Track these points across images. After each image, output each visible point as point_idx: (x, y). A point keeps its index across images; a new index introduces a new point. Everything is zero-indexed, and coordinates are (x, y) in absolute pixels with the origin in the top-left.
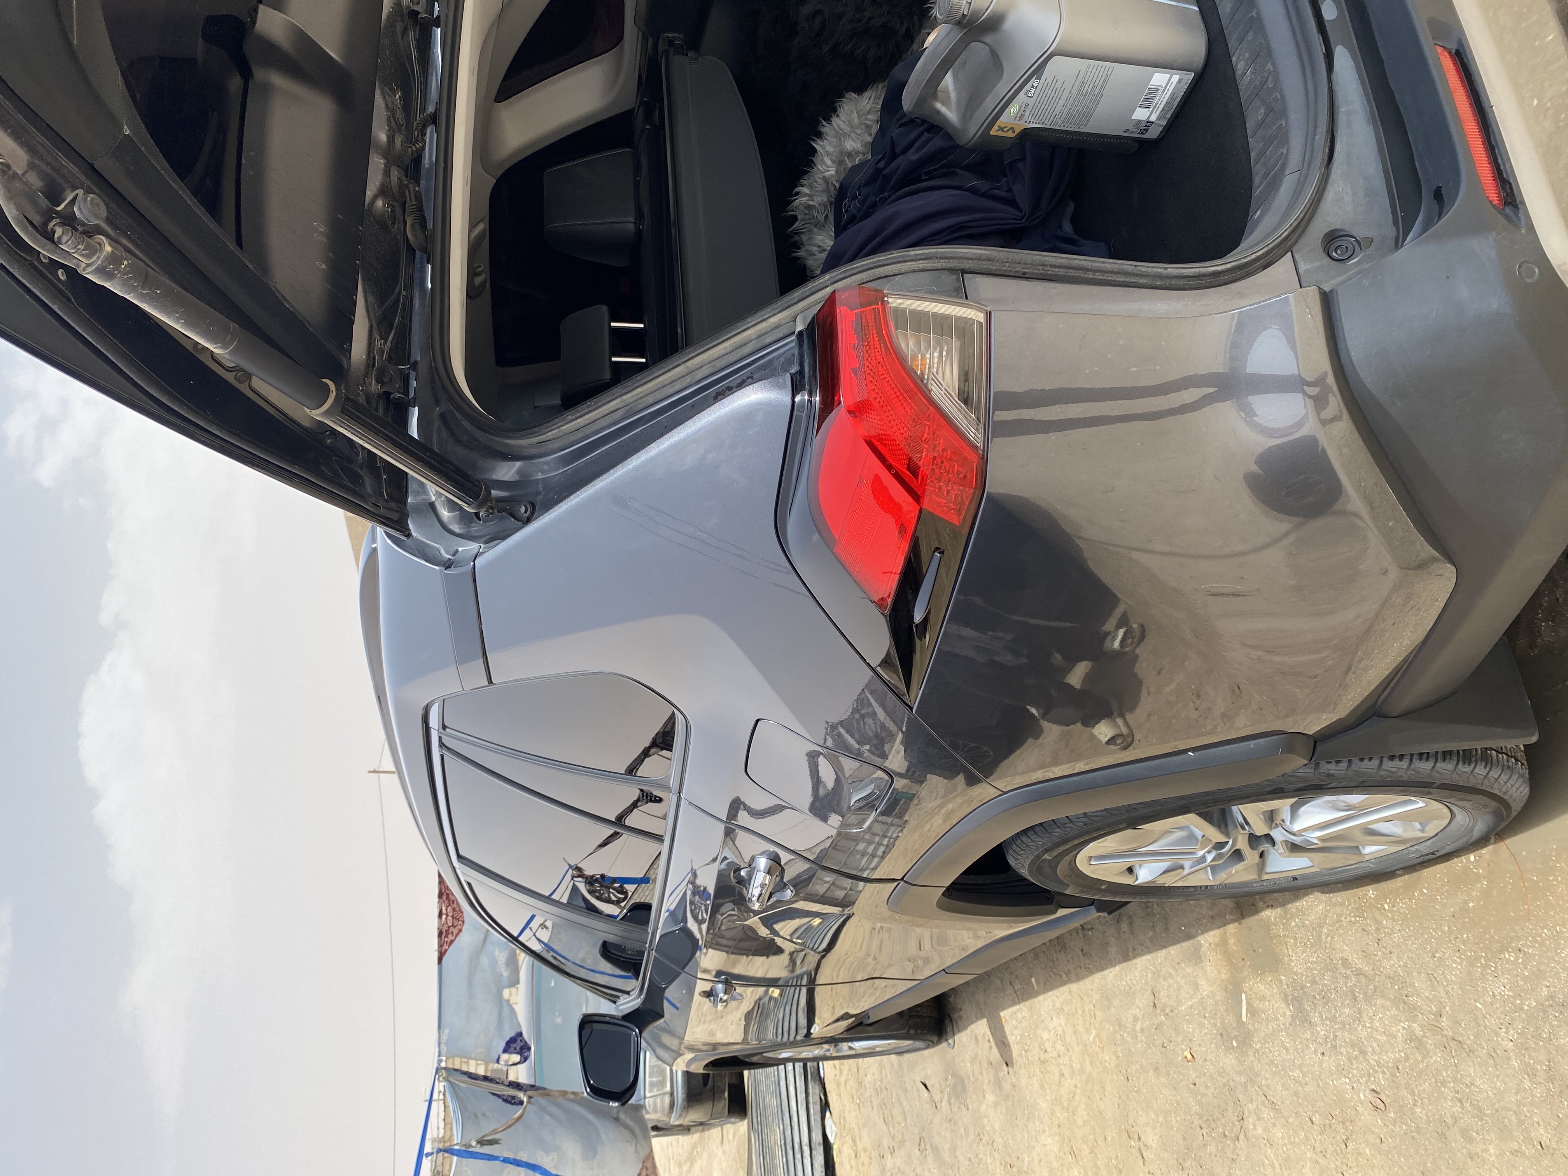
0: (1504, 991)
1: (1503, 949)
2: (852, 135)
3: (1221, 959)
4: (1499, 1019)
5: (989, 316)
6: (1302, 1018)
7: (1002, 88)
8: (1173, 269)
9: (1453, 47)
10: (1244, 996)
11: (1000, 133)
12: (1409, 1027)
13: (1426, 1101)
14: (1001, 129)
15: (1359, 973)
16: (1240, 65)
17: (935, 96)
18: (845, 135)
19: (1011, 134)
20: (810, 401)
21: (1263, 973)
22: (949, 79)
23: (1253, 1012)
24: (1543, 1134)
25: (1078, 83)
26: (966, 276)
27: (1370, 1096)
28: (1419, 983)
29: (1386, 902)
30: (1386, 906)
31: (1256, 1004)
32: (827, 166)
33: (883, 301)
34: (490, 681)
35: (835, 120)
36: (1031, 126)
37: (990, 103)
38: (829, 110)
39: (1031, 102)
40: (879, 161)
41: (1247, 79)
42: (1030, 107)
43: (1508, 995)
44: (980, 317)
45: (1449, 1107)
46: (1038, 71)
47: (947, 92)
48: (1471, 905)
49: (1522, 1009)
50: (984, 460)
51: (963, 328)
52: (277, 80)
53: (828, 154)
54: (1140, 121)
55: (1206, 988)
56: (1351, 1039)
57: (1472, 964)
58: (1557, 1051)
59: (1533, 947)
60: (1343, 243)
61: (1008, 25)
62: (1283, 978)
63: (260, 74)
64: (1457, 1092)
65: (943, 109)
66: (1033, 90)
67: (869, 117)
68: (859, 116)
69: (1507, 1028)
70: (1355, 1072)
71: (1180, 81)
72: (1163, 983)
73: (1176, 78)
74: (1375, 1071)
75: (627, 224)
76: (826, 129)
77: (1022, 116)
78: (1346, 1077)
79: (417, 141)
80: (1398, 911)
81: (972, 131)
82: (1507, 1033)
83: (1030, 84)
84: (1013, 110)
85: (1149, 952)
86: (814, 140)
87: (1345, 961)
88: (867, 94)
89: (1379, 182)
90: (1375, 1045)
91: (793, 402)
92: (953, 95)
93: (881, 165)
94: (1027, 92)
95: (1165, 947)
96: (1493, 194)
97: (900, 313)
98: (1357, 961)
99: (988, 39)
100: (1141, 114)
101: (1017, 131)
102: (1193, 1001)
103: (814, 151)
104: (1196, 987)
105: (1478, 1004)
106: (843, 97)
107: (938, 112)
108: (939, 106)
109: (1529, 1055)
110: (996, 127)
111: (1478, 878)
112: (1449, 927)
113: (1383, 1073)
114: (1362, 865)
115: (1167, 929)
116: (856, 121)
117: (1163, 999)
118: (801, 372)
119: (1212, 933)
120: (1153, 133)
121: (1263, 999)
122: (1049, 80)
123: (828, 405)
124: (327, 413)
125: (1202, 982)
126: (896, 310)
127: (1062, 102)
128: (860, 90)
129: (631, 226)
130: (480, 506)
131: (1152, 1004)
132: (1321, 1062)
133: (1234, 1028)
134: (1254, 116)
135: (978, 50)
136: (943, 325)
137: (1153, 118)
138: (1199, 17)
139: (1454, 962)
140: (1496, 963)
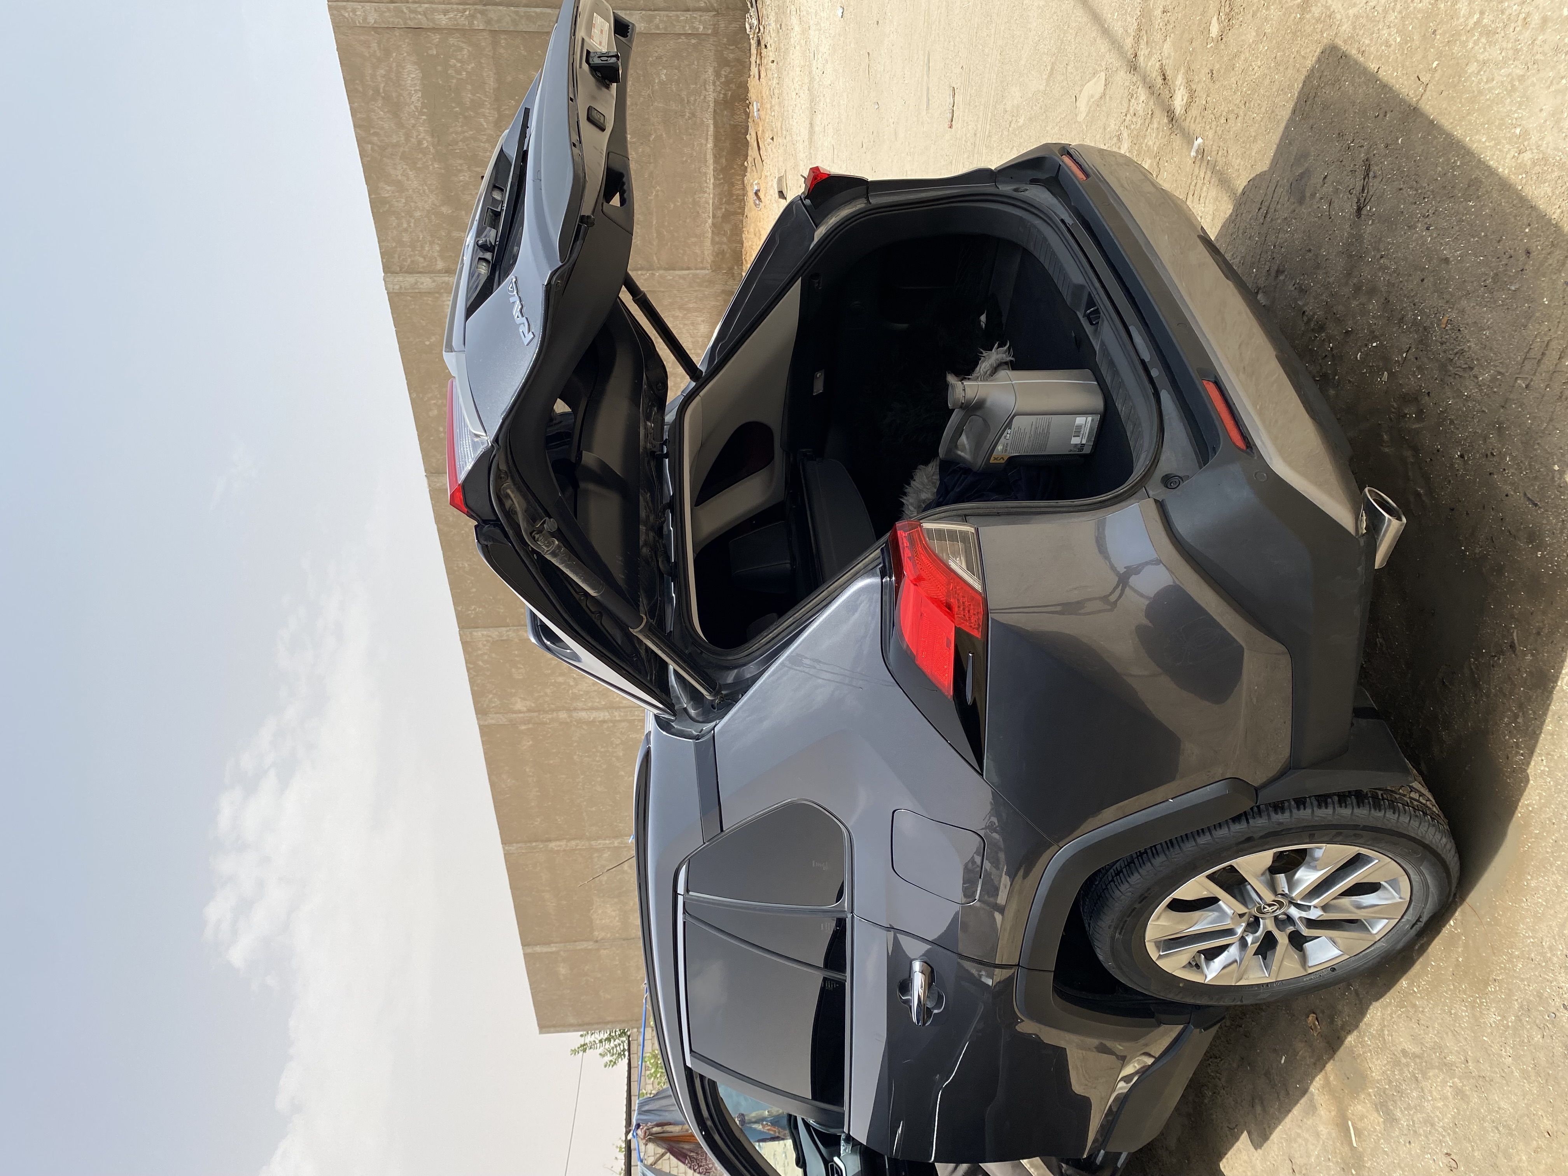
0: (1495, 1018)
1: (1487, 984)
2: (925, 490)
3: (1329, 1099)
4: (1498, 1043)
5: (977, 530)
6: (1391, 1120)
7: (991, 437)
8: (1078, 502)
9: (1213, 380)
10: (1350, 1123)
11: (996, 461)
12: (1453, 1083)
13: (1478, 1142)
14: (995, 459)
15: (1415, 1056)
16: (1119, 406)
17: (956, 447)
18: (921, 491)
19: (1002, 461)
20: (890, 581)
21: (1358, 1095)
22: (964, 439)
23: (1358, 1133)
24: (1546, 1123)
25: (1033, 429)
26: (967, 517)
27: (1446, 1160)
28: (1449, 1042)
29: (1415, 986)
30: (1415, 989)
31: (1360, 1125)
32: (911, 511)
33: (920, 526)
34: (722, 830)
35: (912, 483)
36: (1012, 455)
37: (986, 446)
38: (908, 478)
39: (1009, 442)
40: (939, 498)
41: (1123, 412)
42: (1009, 445)
43: (1498, 1020)
44: (973, 530)
45: (1493, 1136)
46: (1009, 425)
47: (964, 445)
48: (1460, 959)
49: (1508, 1026)
50: (985, 601)
51: (964, 536)
52: (591, 487)
53: (911, 504)
54: (1076, 445)
55: (1323, 1130)
56: (1423, 1118)
57: (1473, 1007)
58: (1535, 1049)
59: (1501, 973)
60: (1173, 480)
61: (988, 403)
62: (1370, 1090)
63: (583, 485)
64: (1493, 1122)
65: (962, 454)
66: (1008, 435)
67: (934, 477)
68: (927, 478)
69: (1505, 1048)
70: (1432, 1145)
71: (1092, 420)
72: (1295, 1146)
73: (1090, 419)
74: (1444, 1136)
75: (786, 565)
76: (908, 490)
77: (1006, 450)
78: (1427, 1154)
79: (661, 518)
80: (1423, 989)
81: (980, 463)
82: (1506, 1052)
83: (1006, 432)
84: (1000, 447)
85: (1280, 1123)
86: (902, 498)
87: (1404, 1052)
88: (930, 465)
89: (1189, 449)
90: (1438, 1113)
91: (882, 582)
92: (967, 446)
93: (941, 499)
94: (1005, 437)
95: (1290, 1111)
96: (1241, 444)
97: (929, 531)
98: (1412, 1048)
99: (979, 413)
100: (1075, 441)
101: (1006, 459)
102: (1318, 1149)
103: (903, 504)
104: (1318, 1135)
105: (1485, 1038)
106: (916, 469)
107: (960, 456)
108: (959, 453)
109: (1522, 1062)
110: (992, 458)
111: (1459, 935)
112: (1453, 985)
113: (1449, 1134)
114: (1377, 945)
115: (1288, 1094)
116: (926, 481)
117: (1299, 1161)
118: (884, 566)
119: (1317, 1079)
120: (1087, 450)
121: (1362, 1118)
122: (1016, 429)
123: (900, 576)
124: (640, 631)
125: (1321, 1128)
126: (928, 530)
127: (1027, 439)
128: (926, 463)
129: (788, 566)
130: (715, 696)
131: (1291, 1171)
132: (1410, 1150)
133: (1350, 1158)
134: (1129, 428)
135: (976, 421)
136: (952, 535)
137: (1084, 442)
138: (1098, 387)
139: (1463, 1011)
140: (1486, 999)
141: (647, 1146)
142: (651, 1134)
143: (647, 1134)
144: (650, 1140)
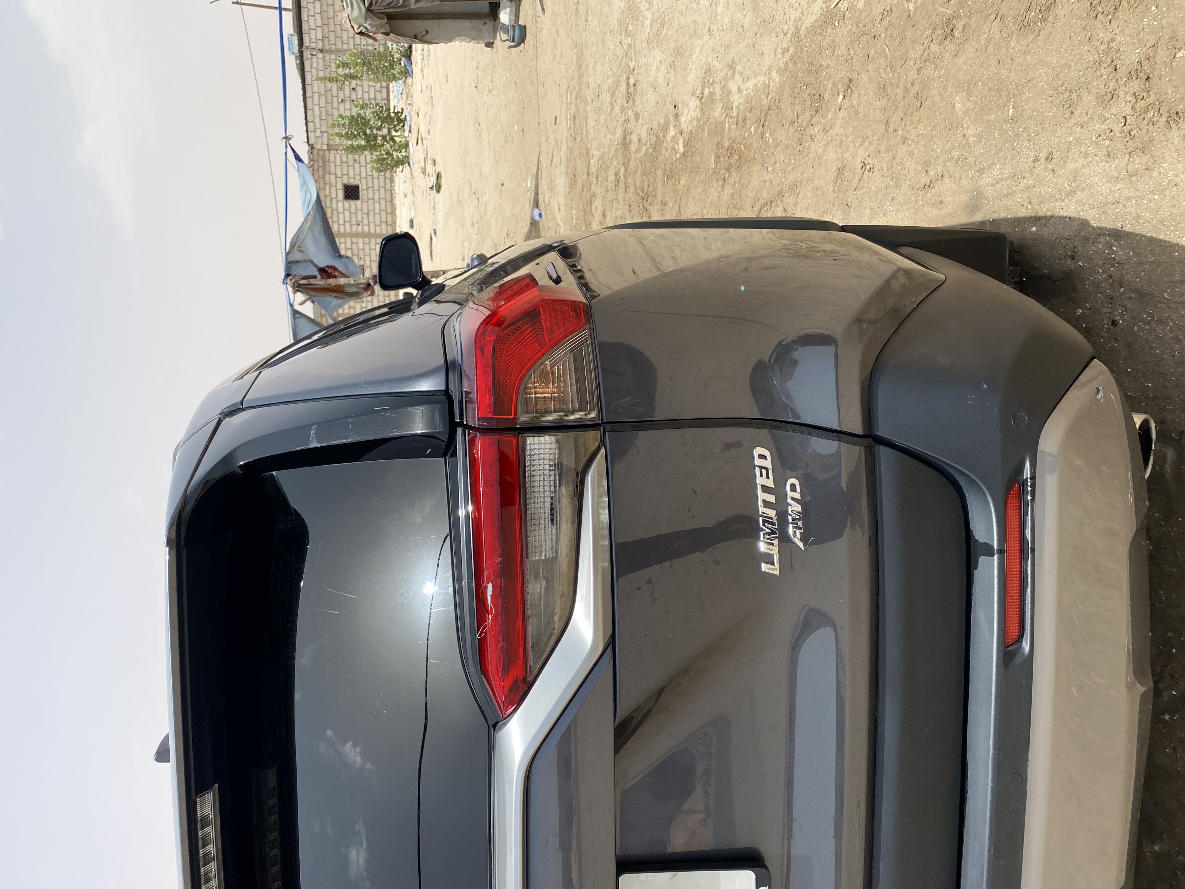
141: (296, 295)
142: (299, 286)
143: (296, 285)
144: (297, 291)
